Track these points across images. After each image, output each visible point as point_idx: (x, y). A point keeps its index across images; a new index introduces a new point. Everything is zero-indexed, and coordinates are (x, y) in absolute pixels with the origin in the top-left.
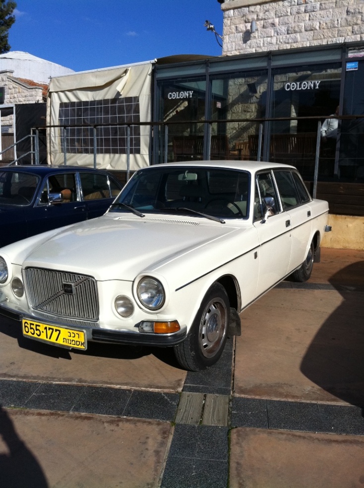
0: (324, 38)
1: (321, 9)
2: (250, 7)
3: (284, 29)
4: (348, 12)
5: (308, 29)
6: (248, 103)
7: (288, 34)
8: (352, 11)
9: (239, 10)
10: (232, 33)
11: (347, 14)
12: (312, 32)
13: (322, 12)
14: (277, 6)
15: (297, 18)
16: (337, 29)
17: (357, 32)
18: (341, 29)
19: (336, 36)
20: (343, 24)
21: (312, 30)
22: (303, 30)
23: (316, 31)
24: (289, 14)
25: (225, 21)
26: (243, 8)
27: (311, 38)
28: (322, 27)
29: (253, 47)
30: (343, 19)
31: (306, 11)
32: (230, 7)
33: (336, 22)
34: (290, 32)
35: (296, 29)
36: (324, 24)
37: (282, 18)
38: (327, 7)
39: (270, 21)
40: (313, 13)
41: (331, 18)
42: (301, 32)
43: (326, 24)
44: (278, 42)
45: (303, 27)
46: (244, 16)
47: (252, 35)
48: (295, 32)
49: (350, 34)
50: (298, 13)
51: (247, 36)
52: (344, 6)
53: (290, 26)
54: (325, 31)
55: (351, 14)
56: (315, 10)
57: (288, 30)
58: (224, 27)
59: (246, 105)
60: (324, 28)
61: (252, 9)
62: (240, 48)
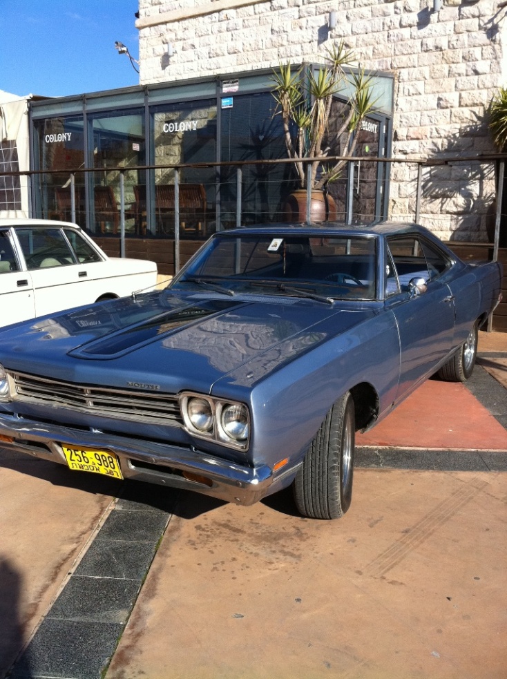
0: (249, 62)
1: (244, 27)
2: (168, 24)
3: (205, 51)
4: (272, 30)
5: (231, 51)
6: (170, 144)
7: (210, 57)
8: (277, 29)
9: (156, 27)
10: (149, 57)
11: (272, 33)
12: (236, 55)
13: (246, 31)
14: (197, 23)
15: (218, 38)
16: (261, 51)
17: (283, 56)
18: (266, 51)
19: (261, 60)
20: (269, 46)
21: (235, 53)
22: (226, 53)
23: (239, 54)
24: (210, 33)
25: (141, 41)
26: (160, 26)
27: (235, 63)
28: (245, 48)
29: (173, 75)
30: (268, 39)
31: (228, 30)
32: (145, 24)
33: (261, 43)
34: (211, 55)
35: (219, 52)
36: (248, 46)
37: (202, 38)
38: (250, 24)
39: (190, 42)
40: (235, 31)
41: (255, 38)
42: (224, 55)
43: (250, 45)
44: (200, 68)
45: (226, 50)
46: (161, 35)
47: (171, 59)
48: (218, 55)
49: (276, 57)
50: (220, 32)
51: (166, 60)
52: (268, 23)
53: (212, 48)
54: (250, 53)
55: (276, 33)
56: (238, 28)
57: (209, 53)
58: (140, 50)
59: (168, 147)
60: (248, 51)
61: (169, 26)
62: (158, 76)
